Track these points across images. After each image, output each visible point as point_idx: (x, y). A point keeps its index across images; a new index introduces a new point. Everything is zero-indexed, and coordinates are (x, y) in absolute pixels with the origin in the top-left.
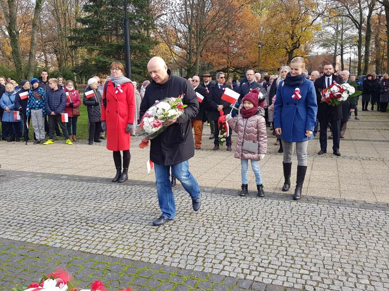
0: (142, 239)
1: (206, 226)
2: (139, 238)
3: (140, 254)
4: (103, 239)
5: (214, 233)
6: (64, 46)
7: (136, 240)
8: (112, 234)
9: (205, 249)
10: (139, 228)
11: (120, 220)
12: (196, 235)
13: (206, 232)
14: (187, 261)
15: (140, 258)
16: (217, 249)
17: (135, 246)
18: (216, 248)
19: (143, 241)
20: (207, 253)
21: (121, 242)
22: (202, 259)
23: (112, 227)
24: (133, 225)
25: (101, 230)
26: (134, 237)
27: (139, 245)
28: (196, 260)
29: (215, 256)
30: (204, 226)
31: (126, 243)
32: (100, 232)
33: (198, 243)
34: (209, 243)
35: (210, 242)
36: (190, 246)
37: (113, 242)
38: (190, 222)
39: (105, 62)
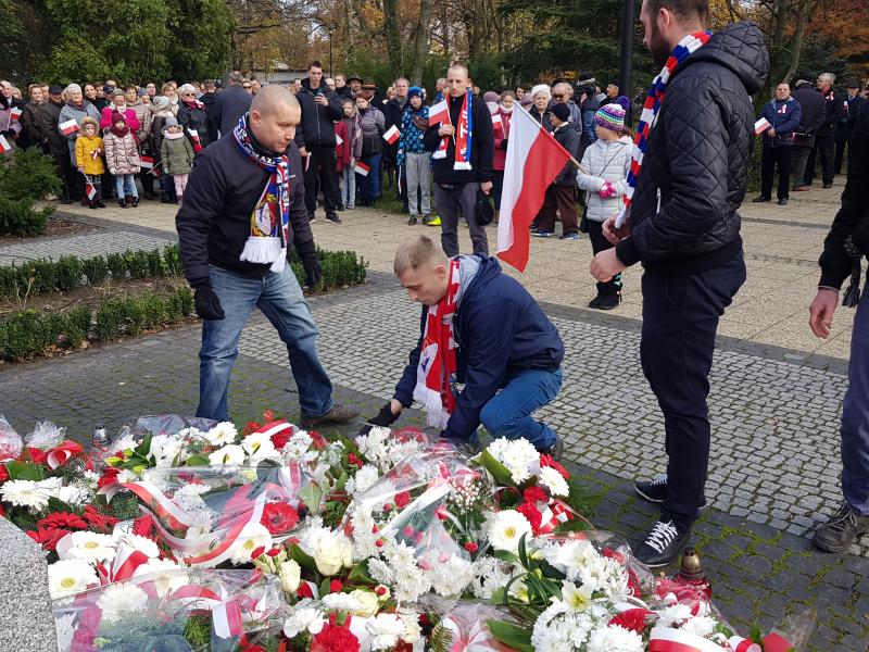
0: (638, 440)
1: (782, 435)
2: (632, 438)
3: (634, 468)
4: (560, 427)
5: (801, 452)
6: (486, 5)
7: (626, 440)
8: (577, 421)
9: (775, 482)
10: (633, 418)
11: (592, 396)
12: (757, 449)
13: (781, 448)
14: (732, 500)
15: (633, 475)
16: (802, 487)
17: (623, 451)
18: (800, 483)
19: (641, 445)
20: (778, 491)
21: (595, 440)
22: (767, 500)
23: (577, 408)
24: (620, 409)
25: (556, 411)
26: (622, 434)
27: (631, 451)
28: (753, 500)
29: (798, 499)
30: (776, 434)
31: (605, 443)
32: (553, 413)
33: (761, 468)
34: (786, 472)
35: (789, 469)
36: (743, 471)
37: (580, 436)
38: (744, 422)
39: (572, 43)
